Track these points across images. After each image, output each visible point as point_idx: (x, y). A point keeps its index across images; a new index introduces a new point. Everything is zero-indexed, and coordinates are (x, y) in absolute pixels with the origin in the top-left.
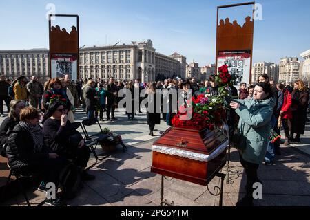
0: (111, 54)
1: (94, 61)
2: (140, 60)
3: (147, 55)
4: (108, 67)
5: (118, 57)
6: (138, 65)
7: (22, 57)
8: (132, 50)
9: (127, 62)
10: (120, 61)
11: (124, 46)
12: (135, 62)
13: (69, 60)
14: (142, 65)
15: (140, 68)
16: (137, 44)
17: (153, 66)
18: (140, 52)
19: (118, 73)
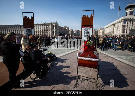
0: (43, 27)
1: (37, 29)
3: (56, 27)
4: (42, 31)
5: (46, 27)
6: (53, 30)
8: (51, 25)
9: (49, 29)
10: (47, 29)
11: (48, 24)
12: (52, 29)
14: (54, 30)
16: (52, 23)
17: (58, 31)
18: (54, 26)
19: (46, 33)
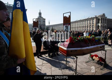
0: (86, 22)
2: (99, 23)
3: (103, 20)
4: (85, 26)
5: (89, 22)
6: (98, 24)
7: (61, 25)
8: (95, 19)
9: (93, 24)
10: (90, 24)
11: (92, 18)
12: (96, 23)
13: (68, 25)
14: (100, 25)
15: (99, 26)
16: (97, 16)
17: (106, 25)
18: (99, 19)
19: (89, 28)
